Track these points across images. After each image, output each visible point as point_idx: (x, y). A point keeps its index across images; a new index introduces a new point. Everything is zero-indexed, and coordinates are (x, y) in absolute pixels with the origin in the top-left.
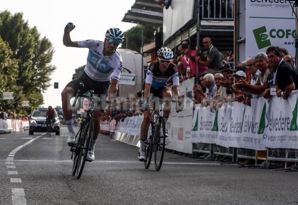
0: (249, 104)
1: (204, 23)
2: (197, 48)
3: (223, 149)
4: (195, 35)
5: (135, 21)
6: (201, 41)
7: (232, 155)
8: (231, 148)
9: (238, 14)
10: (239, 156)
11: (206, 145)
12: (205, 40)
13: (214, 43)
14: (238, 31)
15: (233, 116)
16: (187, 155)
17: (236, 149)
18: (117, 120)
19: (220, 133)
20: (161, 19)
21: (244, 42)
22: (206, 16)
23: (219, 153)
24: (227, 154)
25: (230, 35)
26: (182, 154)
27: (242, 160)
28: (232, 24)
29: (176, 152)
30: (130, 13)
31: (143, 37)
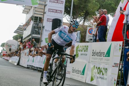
1: (33, 35)
2: (31, 41)
4: (31, 38)
5: (17, 33)
7: (36, 69)
9: (42, 34)
10: (38, 69)
11: (30, 66)
12: (33, 39)
14: (41, 38)
15: (38, 59)
17: (37, 67)
19: (34, 63)
20: (23, 33)
21: (42, 41)
22: (34, 33)
24: (35, 68)
25: (39, 39)
26: (24, 67)
28: (40, 36)
30: (16, 31)
31: (18, 37)
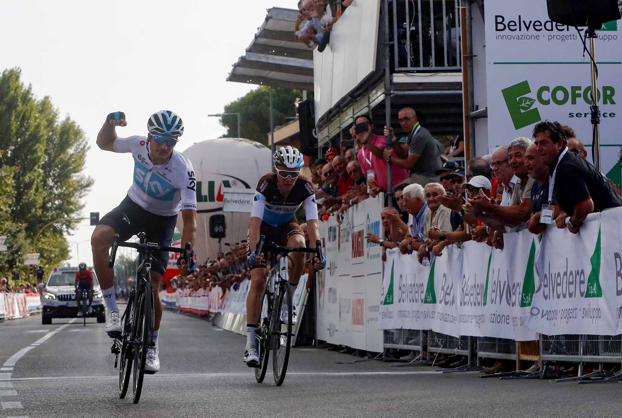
0: (500, 245)
1: (398, 78)
2: (386, 132)
3: (448, 340)
4: (382, 105)
5: (255, 80)
6: (394, 116)
7: (467, 353)
8: (464, 338)
9: (470, 58)
10: (482, 354)
11: (412, 334)
12: (402, 113)
13: (421, 118)
14: (470, 94)
15: (466, 272)
16: (373, 355)
17: (474, 339)
18: (225, 287)
19: (439, 307)
20: (310, 72)
21: (484, 115)
22: (403, 63)
23: (440, 350)
24: (456, 351)
25: (456, 101)
26: (363, 353)
27: (488, 362)
28: (458, 78)
29: (350, 351)
30: (243, 62)
31: (272, 112)
